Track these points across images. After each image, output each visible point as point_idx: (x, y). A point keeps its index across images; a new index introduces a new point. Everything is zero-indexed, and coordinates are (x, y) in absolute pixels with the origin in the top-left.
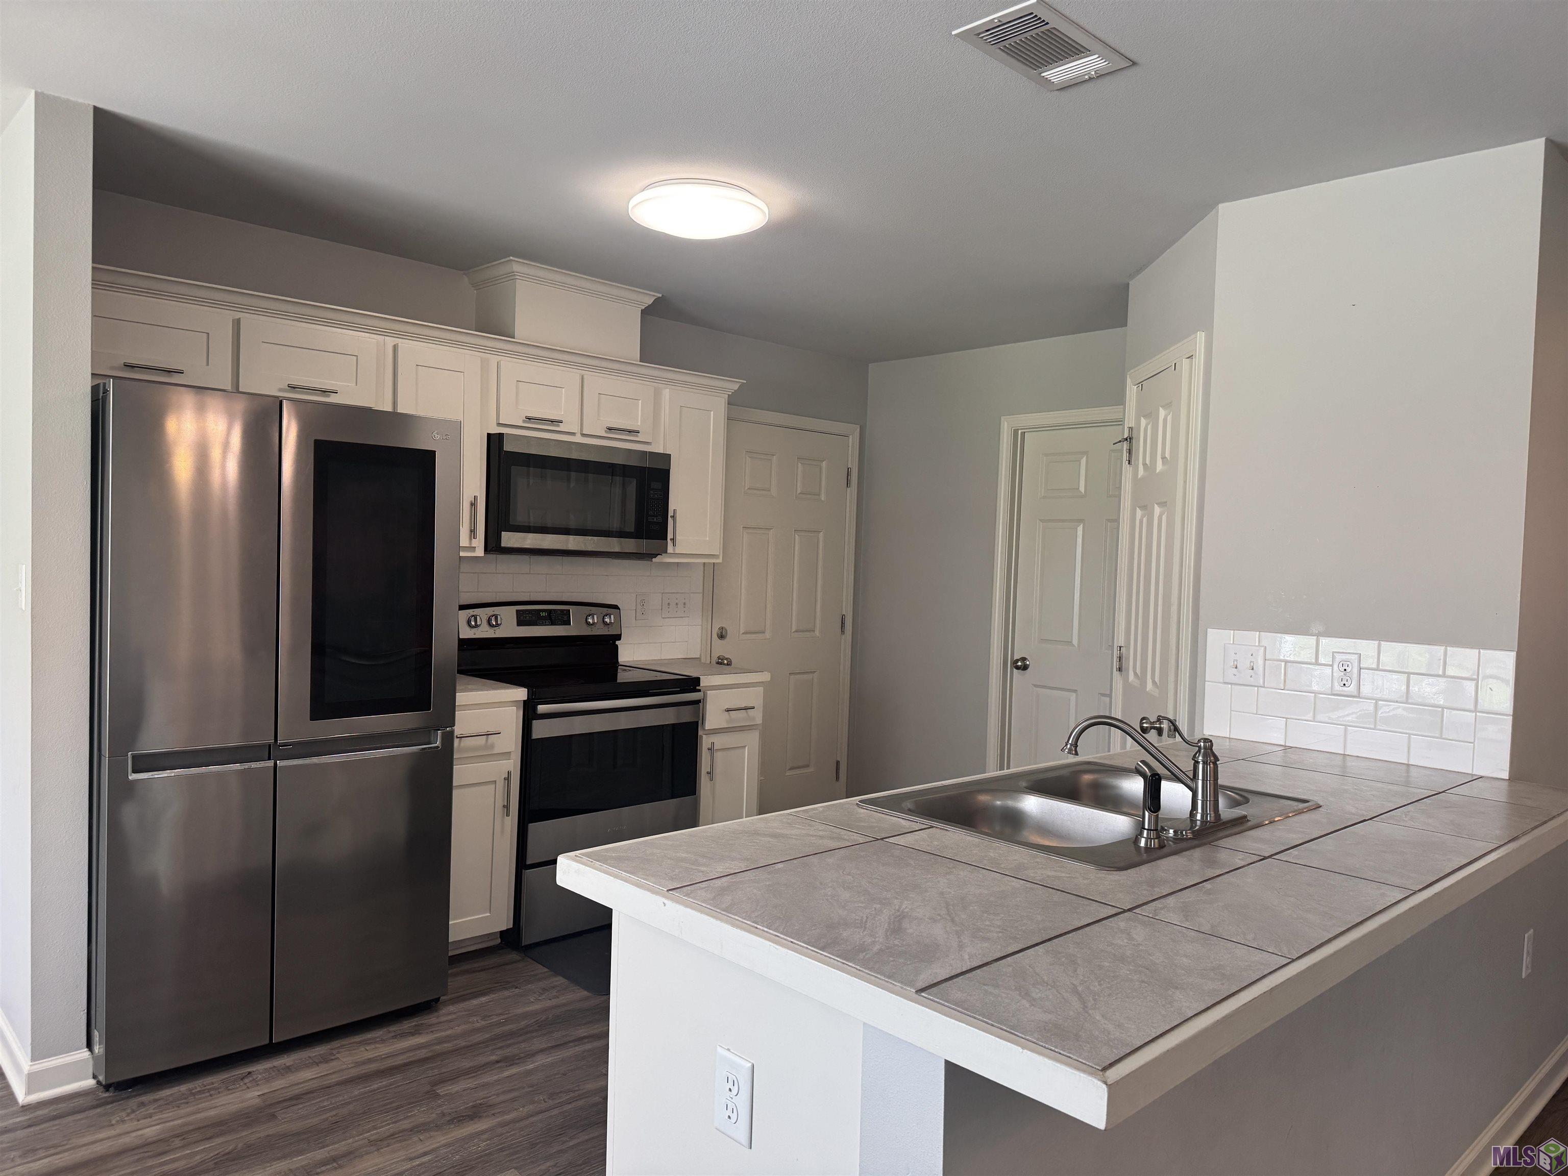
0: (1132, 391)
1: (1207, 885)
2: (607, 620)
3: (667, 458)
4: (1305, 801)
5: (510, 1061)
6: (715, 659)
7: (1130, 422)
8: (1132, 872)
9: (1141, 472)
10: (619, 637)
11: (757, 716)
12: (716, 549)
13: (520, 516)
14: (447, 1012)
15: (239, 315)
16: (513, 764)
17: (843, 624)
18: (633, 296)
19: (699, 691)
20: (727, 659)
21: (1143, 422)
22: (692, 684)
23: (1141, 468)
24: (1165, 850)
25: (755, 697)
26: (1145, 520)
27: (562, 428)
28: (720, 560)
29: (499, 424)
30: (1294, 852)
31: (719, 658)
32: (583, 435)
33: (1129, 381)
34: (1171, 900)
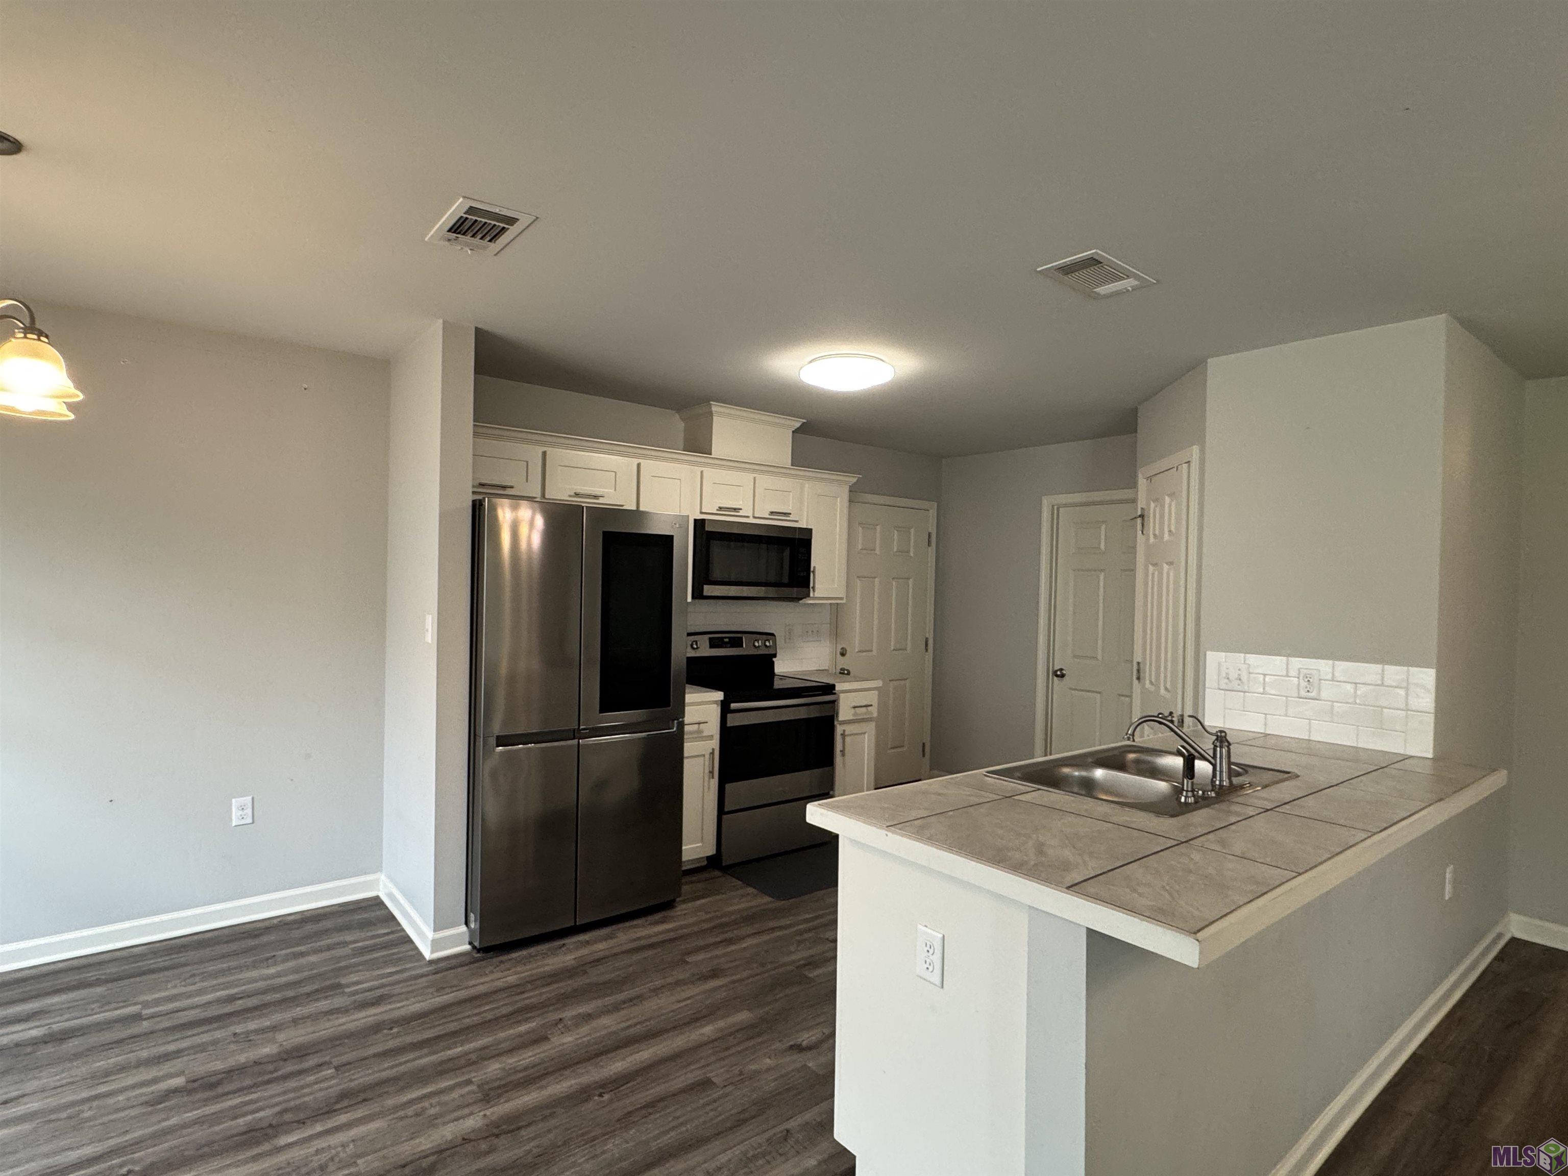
0: (1142, 482)
1: (1233, 827)
2: (767, 644)
3: (810, 531)
4: (1288, 773)
5: (730, 942)
6: (838, 671)
7: (1141, 504)
8: (1179, 818)
9: (1152, 540)
10: (775, 656)
11: (874, 711)
12: (842, 594)
13: (716, 574)
14: (681, 909)
15: (545, 449)
16: (715, 743)
17: (927, 645)
18: (788, 422)
19: (835, 694)
20: (847, 670)
21: (1152, 505)
22: (829, 689)
23: (1152, 536)
24: (1198, 805)
25: (872, 698)
26: (1156, 573)
27: (741, 513)
28: (844, 601)
29: (702, 513)
30: (1287, 806)
31: (841, 669)
32: (754, 517)
33: (1140, 476)
34: (1211, 836)
